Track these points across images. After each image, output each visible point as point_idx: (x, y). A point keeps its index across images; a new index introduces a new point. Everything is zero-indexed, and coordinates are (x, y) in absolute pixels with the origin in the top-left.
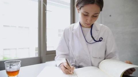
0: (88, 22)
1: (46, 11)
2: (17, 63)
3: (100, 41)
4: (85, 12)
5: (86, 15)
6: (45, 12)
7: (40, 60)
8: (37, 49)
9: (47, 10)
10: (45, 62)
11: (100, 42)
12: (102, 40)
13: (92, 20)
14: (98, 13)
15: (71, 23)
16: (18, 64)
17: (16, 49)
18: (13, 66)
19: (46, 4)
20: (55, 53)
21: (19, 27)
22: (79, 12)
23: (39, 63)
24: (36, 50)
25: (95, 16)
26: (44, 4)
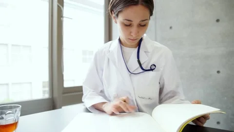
0: (134, 35)
1: (62, 19)
2: (14, 110)
3: (151, 70)
4: (126, 20)
5: (127, 25)
6: (60, 19)
7: (52, 104)
8: (47, 85)
9: (64, 15)
10: (61, 108)
11: (151, 72)
12: (154, 69)
13: (138, 32)
14: (147, 20)
15: (106, 42)
16: (16, 111)
17: (7, 84)
18: (6, 114)
19: (63, 6)
20: (82, 91)
21: (13, 45)
22: (116, 22)
23: (50, 110)
24: (44, 87)
25: (143, 25)
26: (58, 6)
